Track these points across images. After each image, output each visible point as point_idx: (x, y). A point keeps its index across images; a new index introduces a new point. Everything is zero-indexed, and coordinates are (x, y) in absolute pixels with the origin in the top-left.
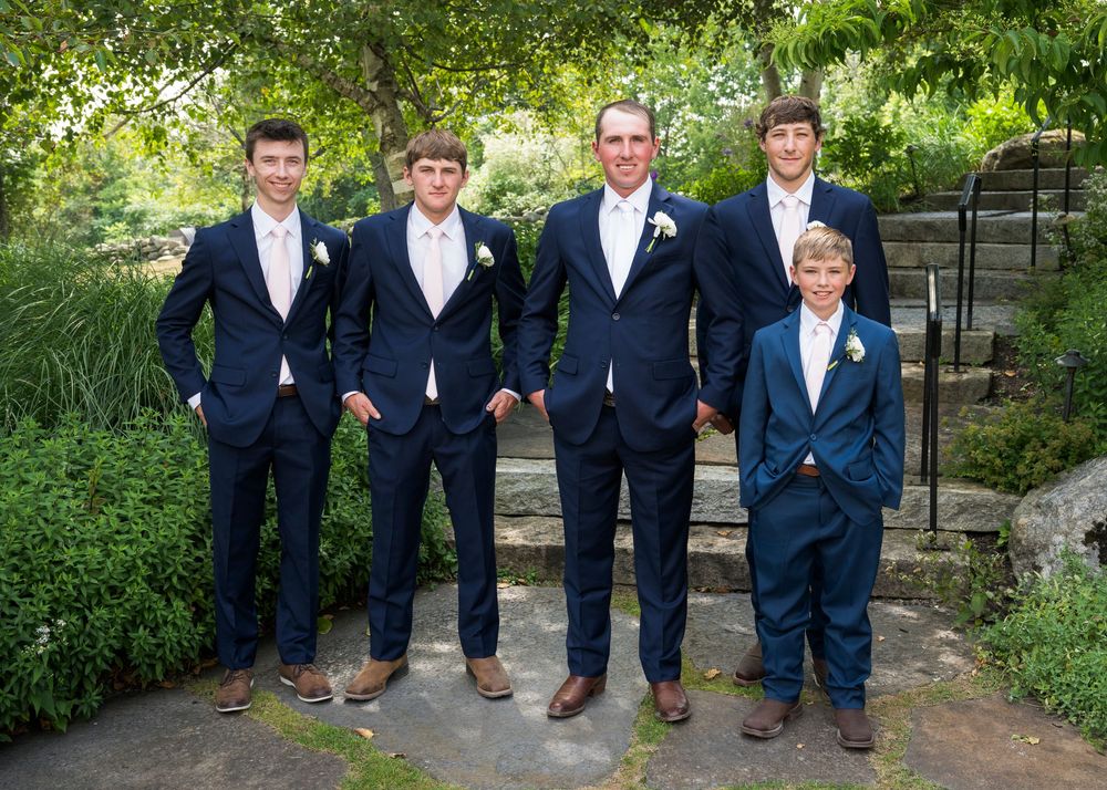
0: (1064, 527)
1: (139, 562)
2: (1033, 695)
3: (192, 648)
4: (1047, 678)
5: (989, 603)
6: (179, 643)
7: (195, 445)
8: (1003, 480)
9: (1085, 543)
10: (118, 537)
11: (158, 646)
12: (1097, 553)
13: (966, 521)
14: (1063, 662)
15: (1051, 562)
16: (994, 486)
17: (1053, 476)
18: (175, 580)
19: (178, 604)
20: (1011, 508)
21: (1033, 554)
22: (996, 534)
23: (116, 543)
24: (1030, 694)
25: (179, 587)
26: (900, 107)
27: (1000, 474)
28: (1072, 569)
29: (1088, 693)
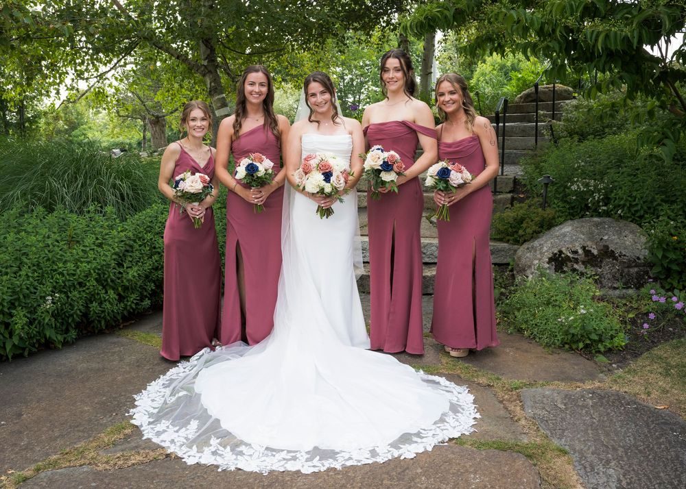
0: (539, 256)
1: (92, 271)
2: (520, 331)
3: (118, 313)
4: (526, 322)
5: (502, 294)
6: (113, 311)
7: (117, 221)
8: (511, 238)
9: (548, 263)
10: (82, 260)
11: (103, 312)
12: (554, 267)
13: (494, 258)
14: (534, 315)
15: (532, 274)
16: (508, 241)
17: (536, 235)
18: (109, 280)
19: (111, 292)
20: (515, 251)
21: (524, 270)
22: (508, 264)
23: (82, 262)
24: (518, 331)
25: (111, 284)
26: (479, 81)
27: (511, 236)
28: (542, 275)
29: (544, 328)
